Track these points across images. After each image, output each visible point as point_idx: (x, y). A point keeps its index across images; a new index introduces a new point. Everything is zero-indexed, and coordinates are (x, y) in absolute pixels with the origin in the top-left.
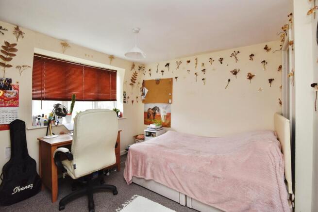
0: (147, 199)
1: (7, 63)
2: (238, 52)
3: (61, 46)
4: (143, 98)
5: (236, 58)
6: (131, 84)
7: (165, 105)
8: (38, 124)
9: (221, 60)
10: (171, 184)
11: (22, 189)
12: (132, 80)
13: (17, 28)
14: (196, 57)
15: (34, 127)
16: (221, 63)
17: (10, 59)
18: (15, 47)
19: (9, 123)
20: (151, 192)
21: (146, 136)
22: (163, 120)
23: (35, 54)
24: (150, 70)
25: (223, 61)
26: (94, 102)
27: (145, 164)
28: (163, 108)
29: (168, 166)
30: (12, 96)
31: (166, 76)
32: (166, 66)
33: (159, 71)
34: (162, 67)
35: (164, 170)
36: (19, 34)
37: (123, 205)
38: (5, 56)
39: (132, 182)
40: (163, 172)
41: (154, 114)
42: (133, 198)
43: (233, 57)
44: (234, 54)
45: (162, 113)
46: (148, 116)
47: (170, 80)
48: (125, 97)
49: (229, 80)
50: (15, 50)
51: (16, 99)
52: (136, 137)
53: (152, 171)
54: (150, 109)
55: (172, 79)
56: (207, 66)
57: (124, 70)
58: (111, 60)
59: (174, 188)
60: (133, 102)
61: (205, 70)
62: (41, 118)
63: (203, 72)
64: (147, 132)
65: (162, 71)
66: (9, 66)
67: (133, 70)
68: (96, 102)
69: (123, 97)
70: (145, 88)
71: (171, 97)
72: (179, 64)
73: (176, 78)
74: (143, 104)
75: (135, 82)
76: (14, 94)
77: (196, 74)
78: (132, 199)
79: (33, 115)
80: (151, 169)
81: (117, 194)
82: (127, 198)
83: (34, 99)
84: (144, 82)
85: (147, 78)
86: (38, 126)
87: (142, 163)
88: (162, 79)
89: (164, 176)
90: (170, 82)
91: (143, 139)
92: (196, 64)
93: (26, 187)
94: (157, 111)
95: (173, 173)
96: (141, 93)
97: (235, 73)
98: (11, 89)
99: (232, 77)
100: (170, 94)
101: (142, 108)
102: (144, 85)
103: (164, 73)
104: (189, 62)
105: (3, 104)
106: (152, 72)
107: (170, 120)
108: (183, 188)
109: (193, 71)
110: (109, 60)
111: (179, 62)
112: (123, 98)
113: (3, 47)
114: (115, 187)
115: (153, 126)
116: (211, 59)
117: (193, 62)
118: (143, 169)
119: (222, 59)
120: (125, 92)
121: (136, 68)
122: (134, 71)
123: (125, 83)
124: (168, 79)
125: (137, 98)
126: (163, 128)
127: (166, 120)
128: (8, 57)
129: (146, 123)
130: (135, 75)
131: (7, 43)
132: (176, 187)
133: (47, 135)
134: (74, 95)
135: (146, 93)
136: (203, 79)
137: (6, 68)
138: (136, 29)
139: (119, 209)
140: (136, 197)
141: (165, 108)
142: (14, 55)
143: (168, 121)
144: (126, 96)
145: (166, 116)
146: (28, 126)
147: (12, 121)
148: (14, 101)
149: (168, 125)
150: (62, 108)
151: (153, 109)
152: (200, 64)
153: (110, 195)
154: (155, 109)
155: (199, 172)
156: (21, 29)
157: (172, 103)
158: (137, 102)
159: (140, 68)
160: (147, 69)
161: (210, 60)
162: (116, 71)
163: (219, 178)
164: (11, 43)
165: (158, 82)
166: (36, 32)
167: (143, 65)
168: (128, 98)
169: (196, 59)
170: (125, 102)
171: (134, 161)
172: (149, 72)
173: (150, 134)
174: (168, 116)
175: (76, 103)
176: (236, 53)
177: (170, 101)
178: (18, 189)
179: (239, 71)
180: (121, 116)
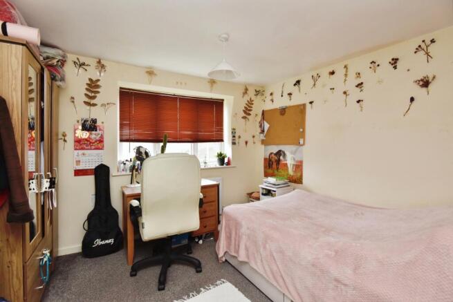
0: (236, 290)
1: (93, 102)
2: (433, 41)
3: (146, 75)
4: (262, 137)
5: (427, 54)
6: (244, 118)
7: (293, 148)
8: (123, 170)
9: (395, 62)
10: (271, 276)
11: (103, 243)
12: (245, 112)
13: (99, 62)
14: (345, 63)
15: (119, 174)
16: (395, 67)
17: (94, 98)
18: (99, 83)
19: (94, 167)
20: (247, 281)
21: (263, 194)
22: (291, 171)
23: (121, 88)
24: (271, 94)
25: (398, 64)
26: (193, 144)
27: (239, 237)
28: (292, 153)
29: (267, 246)
30: (98, 138)
31: (296, 101)
32: (295, 85)
33: (285, 94)
34: (290, 87)
35: (262, 250)
36: (102, 67)
37: (202, 289)
38: (90, 94)
39: (226, 260)
40: (261, 255)
41: (278, 161)
42: (218, 282)
43: (421, 53)
44: (423, 46)
45: (290, 161)
46: (269, 164)
47: (302, 107)
48: (234, 137)
49: (412, 99)
50: (98, 86)
51: (101, 141)
52: (250, 195)
53: (247, 249)
54: (271, 153)
55: (304, 105)
56: (367, 76)
57: (233, 97)
58: (212, 86)
59: (275, 284)
60: (246, 143)
61: (362, 83)
62: (127, 163)
63: (358, 89)
64: (263, 189)
65: (290, 94)
66: (94, 105)
67: (246, 96)
68: (196, 144)
69: (231, 136)
70: (265, 122)
71: (303, 135)
72: (315, 79)
73: (311, 103)
74: (263, 146)
75: (249, 114)
76: (99, 136)
77: (345, 93)
78: (217, 285)
79: (119, 160)
80: (246, 246)
81: (201, 271)
82: (211, 282)
83: (122, 140)
84: (263, 113)
85: (269, 106)
86: (124, 173)
87: (236, 233)
88: (290, 107)
89: (262, 261)
90: (301, 109)
91: (258, 199)
92: (346, 75)
93: (107, 242)
94: (281, 158)
95: (275, 260)
96: (259, 130)
97: (425, 83)
98: (96, 131)
99: (419, 92)
100: (301, 130)
101: (261, 153)
102: (263, 118)
103: (292, 96)
104: (333, 73)
105: (89, 147)
106: (274, 97)
107: (302, 172)
108: (287, 287)
109: (341, 88)
110: (208, 85)
111: (315, 75)
112: (231, 138)
113: (87, 84)
114: (199, 261)
115: (272, 180)
116: (373, 62)
117: (340, 72)
118: (237, 243)
119: (397, 59)
120: (234, 129)
121: (251, 93)
122: (247, 98)
123: (234, 115)
124: (298, 106)
125: (254, 137)
126: (290, 184)
127: (295, 172)
128: (93, 94)
129: (267, 175)
130: (250, 103)
131: (90, 80)
132: (277, 282)
133: (131, 183)
134: (166, 136)
135: (266, 130)
136: (358, 102)
137: (92, 107)
138: (224, 36)
139: (195, 293)
140: (224, 282)
141: (294, 153)
142: (98, 92)
143: (299, 174)
144: (237, 135)
145: (296, 165)
146: (113, 172)
147: (97, 165)
148: (99, 144)
149: (297, 180)
150: (143, 152)
151: (276, 154)
152: (352, 74)
153: (192, 271)
154: (279, 153)
155: (313, 265)
156: (103, 62)
157: (304, 144)
158: (254, 143)
159: (257, 93)
160: (267, 94)
161: (372, 66)
162: (223, 100)
163: (345, 285)
164: (94, 79)
165: (283, 111)
166: (118, 62)
167: (262, 87)
168: (239, 137)
169: (346, 67)
170: (234, 143)
171: (227, 230)
172: (270, 98)
173: (268, 193)
174: (299, 166)
175: (168, 144)
176: (428, 42)
177: (301, 142)
178: (99, 242)
179: (434, 77)
180: (228, 163)
